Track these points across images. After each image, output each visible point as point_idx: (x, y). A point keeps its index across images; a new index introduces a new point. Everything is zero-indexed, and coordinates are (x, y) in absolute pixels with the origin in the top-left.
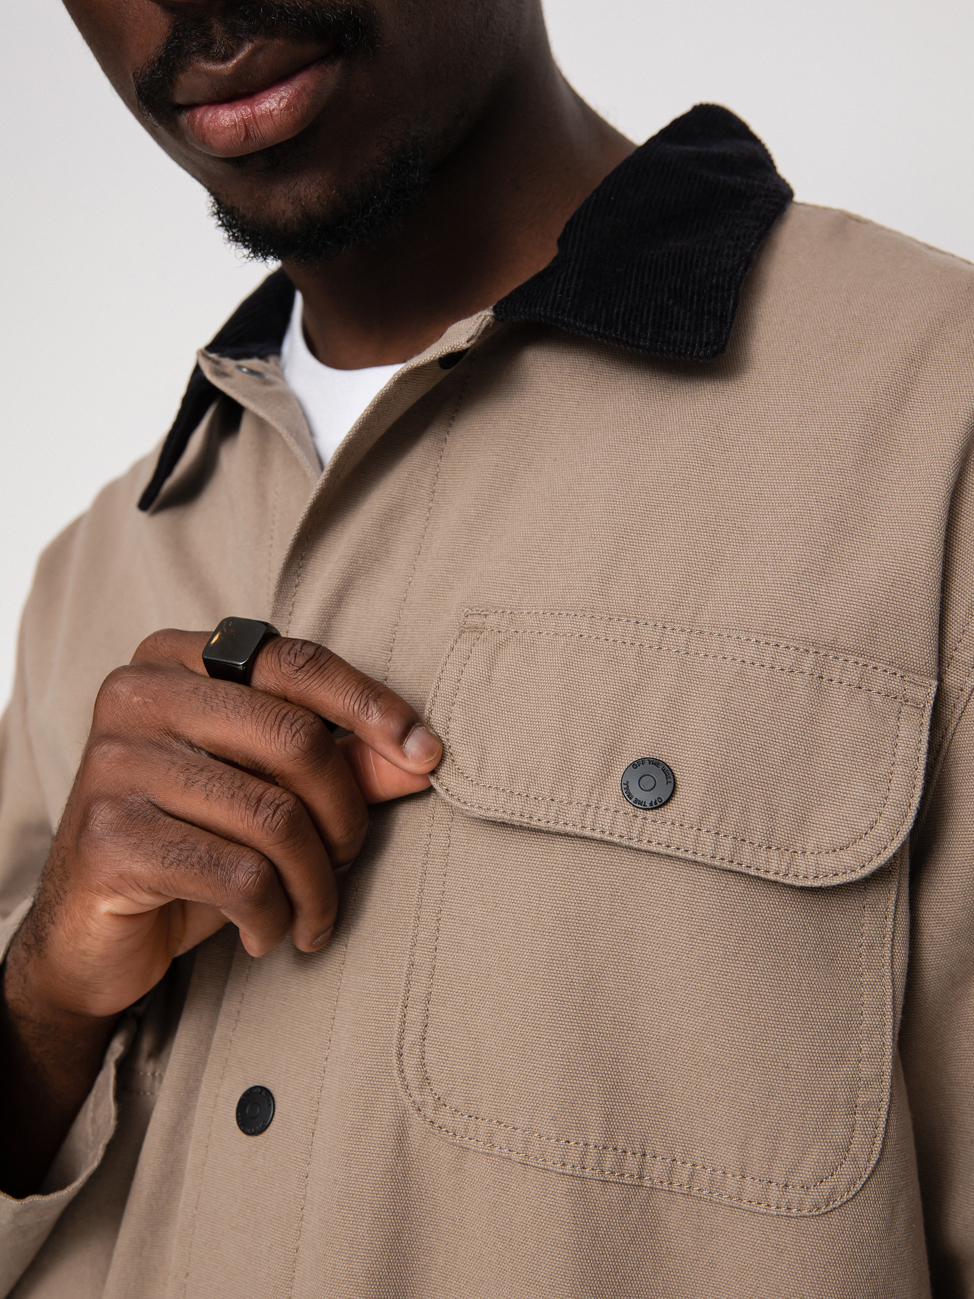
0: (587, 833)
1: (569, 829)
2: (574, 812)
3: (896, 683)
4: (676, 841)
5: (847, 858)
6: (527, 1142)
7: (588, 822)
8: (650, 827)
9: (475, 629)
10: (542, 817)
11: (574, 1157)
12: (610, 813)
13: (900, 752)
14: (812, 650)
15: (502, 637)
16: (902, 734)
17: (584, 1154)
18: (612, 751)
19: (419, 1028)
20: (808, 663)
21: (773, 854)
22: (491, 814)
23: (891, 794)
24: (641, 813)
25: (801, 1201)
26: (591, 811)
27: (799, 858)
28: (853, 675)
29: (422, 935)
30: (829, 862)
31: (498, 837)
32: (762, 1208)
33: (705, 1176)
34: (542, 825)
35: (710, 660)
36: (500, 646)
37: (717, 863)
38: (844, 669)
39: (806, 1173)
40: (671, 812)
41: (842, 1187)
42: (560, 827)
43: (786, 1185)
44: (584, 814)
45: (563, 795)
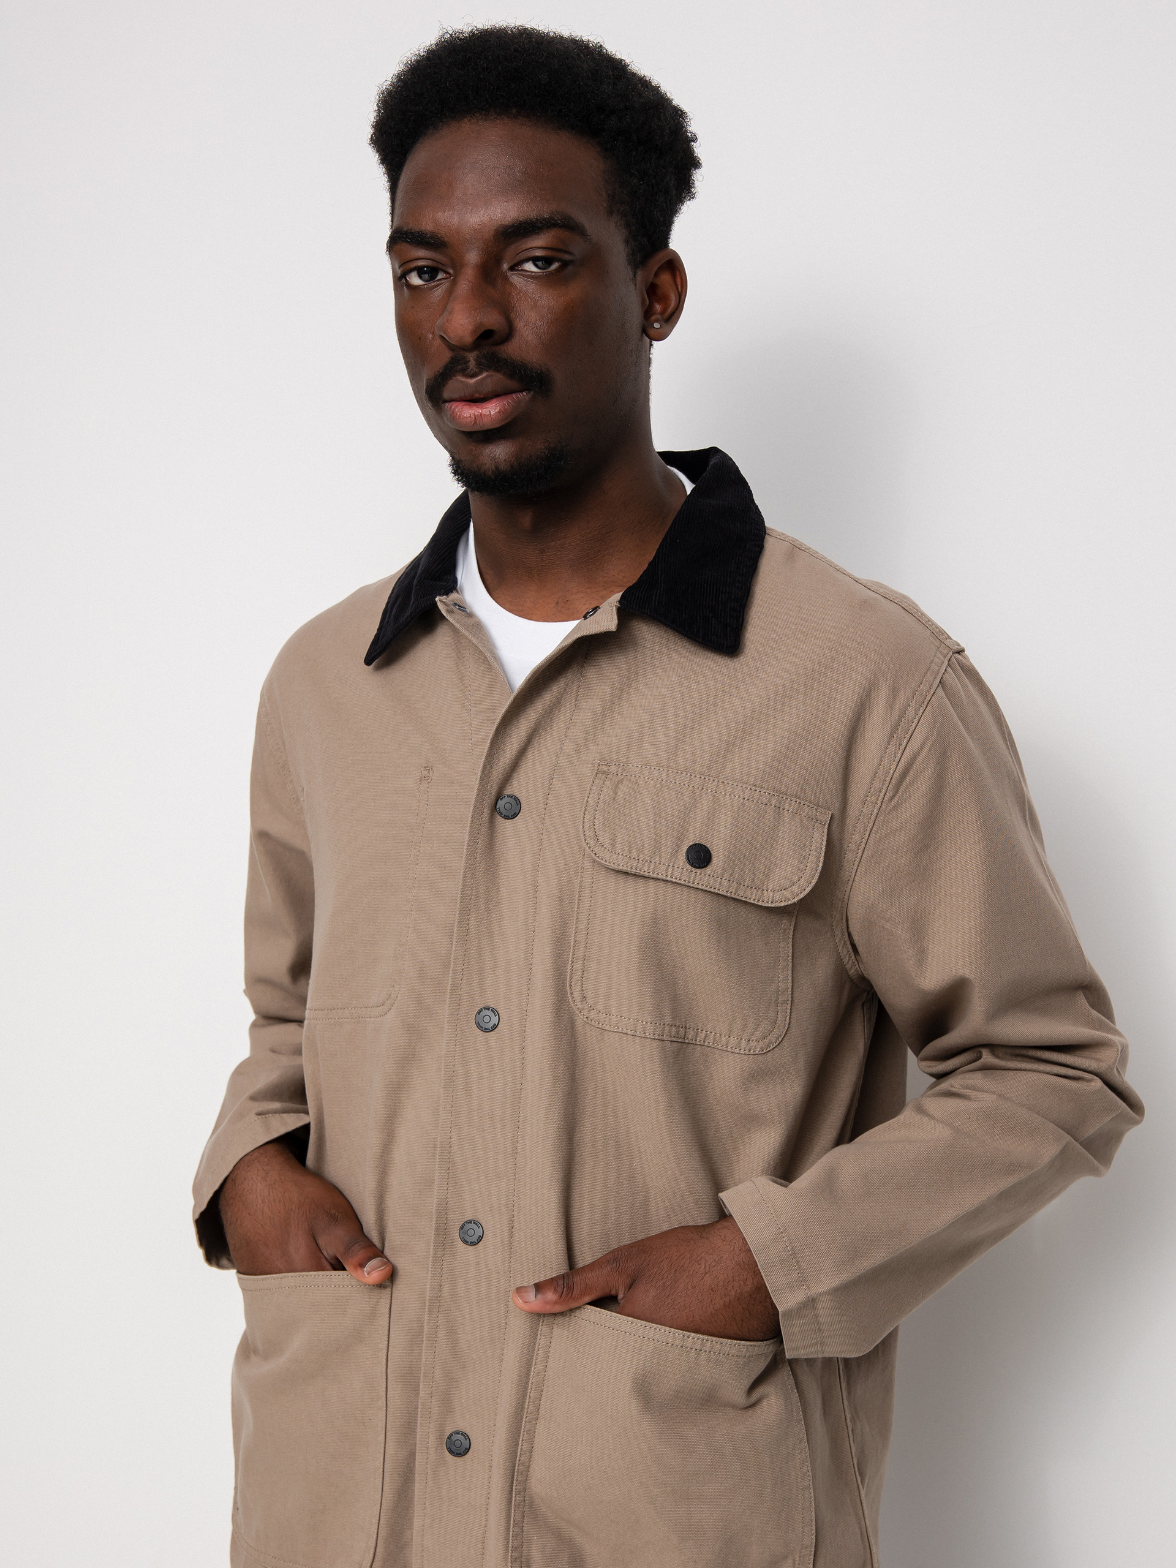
0: (669, 878)
1: (660, 877)
2: (662, 869)
3: (813, 812)
4: (711, 884)
5: (787, 894)
6: (636, 1025)
7: (669, 873)
8: (699, 877)
9: (604, 772)
10: (646, 870)
11: (659, 1031)
12: (680, 870)
13: (814, 846)
14: (776, 794)
15: (620, 778)
16: (815, 836)
17: (664, 1029)
18: (680, 839)
19: (580, 973)
20: (774, 800)
21: (754, 891)
22: (620, 868)
23: (809, 865)
24: (694, 870)
25: (756, 1048)
26: (670, 868)
27: (765, 893)
28: (794, 808)
29: (581, 927)
30: (778, 895)
31: (619, 878)
32: (737, 1051)
33: (711, 1037)
34: (646, 874)
35: (728, 797)
36: (619, 783)
37: (729, 895)
38: (790, 804)
39: (758, 1034)
40: (709, 870)
41: (774, 1040)
42: (655, 876)
43: (749, 1040)
44: (667, 869)
45: (657, 860)
